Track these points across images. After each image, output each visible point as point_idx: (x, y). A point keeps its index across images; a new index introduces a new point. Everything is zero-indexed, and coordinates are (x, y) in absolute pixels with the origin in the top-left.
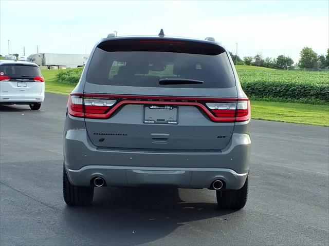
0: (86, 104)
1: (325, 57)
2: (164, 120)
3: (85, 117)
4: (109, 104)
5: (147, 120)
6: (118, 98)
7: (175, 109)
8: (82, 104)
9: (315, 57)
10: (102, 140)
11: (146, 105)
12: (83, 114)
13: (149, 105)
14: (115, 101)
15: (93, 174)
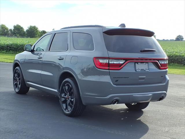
0: (110, 63)
1: (12, 30)
2: (143, 69)
3: (109, 69)
4: (122, 62)
5: (137, 70)
6: (126, 60)
7: (147, 64)
8: (108, 62)
9: (7, 30)
10: (117, 81)
11: (135, 63)
12: (108, 68)
13: (137, 63)
14: (124, 61)
15: (115, 98)
